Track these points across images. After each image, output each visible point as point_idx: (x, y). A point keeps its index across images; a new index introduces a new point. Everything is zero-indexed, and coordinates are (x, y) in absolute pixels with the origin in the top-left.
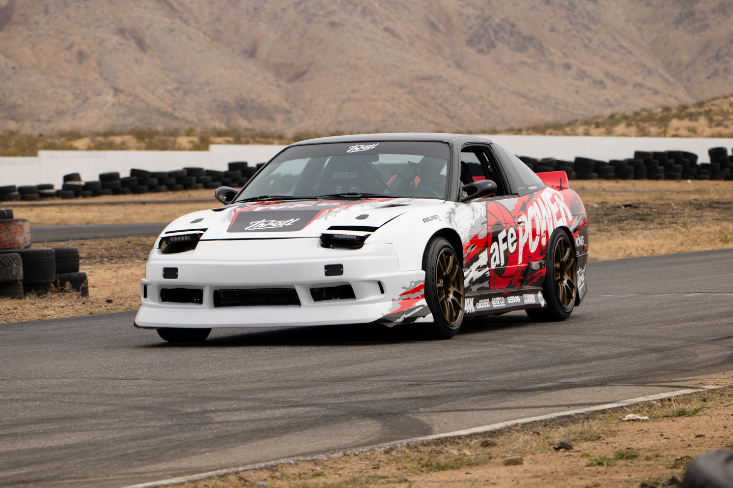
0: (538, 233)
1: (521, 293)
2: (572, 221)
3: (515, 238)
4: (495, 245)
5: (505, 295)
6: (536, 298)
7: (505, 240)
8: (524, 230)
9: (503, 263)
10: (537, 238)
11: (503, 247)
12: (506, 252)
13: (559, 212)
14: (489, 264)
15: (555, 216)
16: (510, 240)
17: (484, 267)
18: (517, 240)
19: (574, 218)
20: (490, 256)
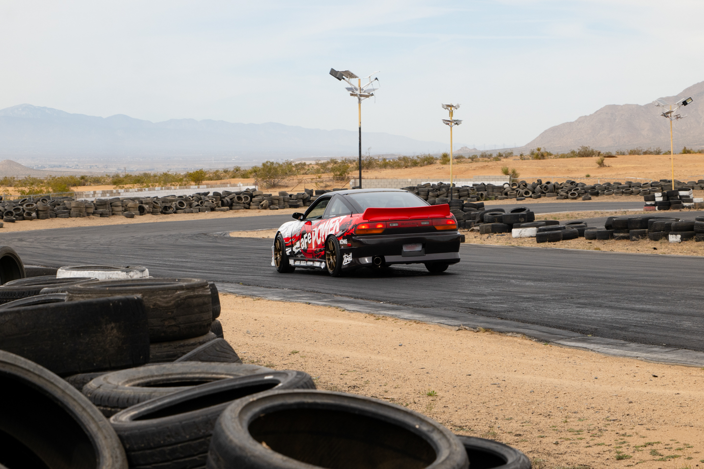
0: (320, 236)
1: (313, 261)
2: (338, 232)
3: (310, 237)
4: (302, 239)
5: (307, 261)
6: (320, 265)
7: (306, 238)
8: (314, 234)
9: (306, 248)
10: (320, 238)
11: (306, 241)
12: (307, 243)
13: (333, 228)
14: (300, 247)
15: (330, 229)
16: (309, 238)
17: (299, 248)
18: (311, 238)
19: (340, 231)
20: (301, 243)
